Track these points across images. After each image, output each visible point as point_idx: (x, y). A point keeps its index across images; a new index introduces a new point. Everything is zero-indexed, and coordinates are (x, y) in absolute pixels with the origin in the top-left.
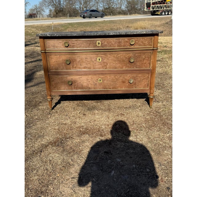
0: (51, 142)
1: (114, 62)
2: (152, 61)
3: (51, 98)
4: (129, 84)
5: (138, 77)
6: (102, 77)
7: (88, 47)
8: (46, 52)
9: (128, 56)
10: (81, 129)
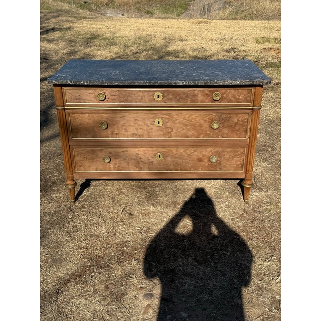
0: (74, 274)
1: (184, 128)
2: (249, 127)
3: (73, 183)
4: (210, 163)
5: (226, 153)
6: (164, 150)
7: (140, 102)
8: (64, 109)
9: (209, 119)
10: (125, 248)
